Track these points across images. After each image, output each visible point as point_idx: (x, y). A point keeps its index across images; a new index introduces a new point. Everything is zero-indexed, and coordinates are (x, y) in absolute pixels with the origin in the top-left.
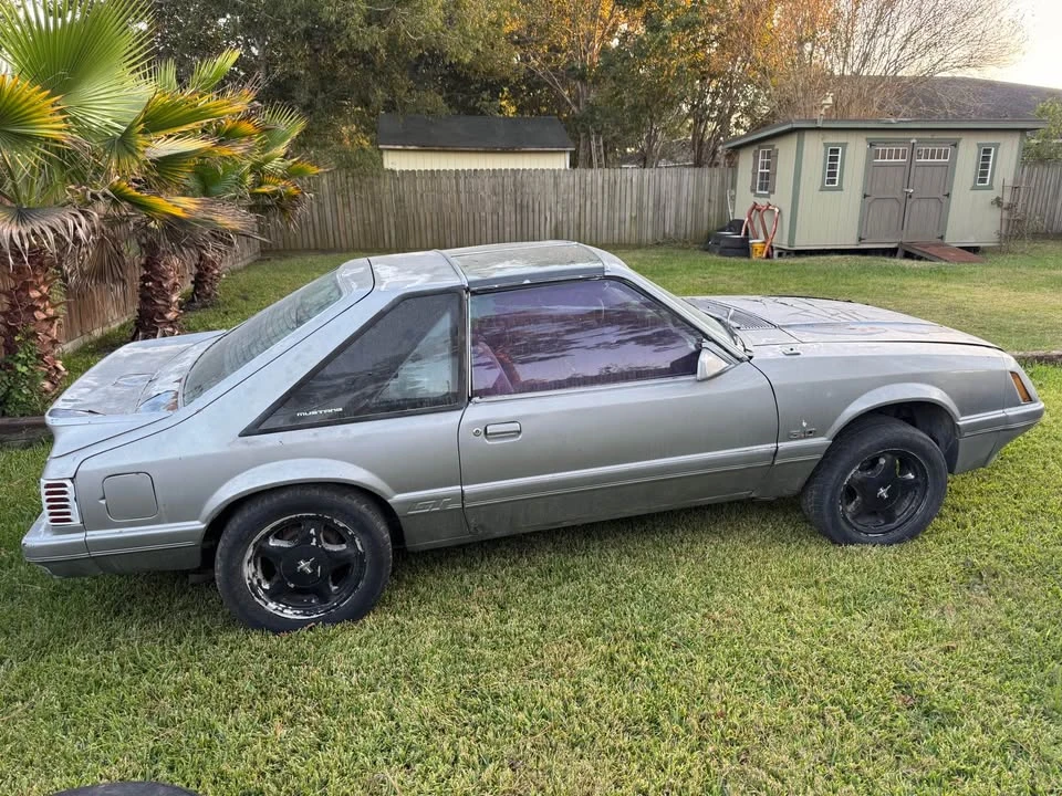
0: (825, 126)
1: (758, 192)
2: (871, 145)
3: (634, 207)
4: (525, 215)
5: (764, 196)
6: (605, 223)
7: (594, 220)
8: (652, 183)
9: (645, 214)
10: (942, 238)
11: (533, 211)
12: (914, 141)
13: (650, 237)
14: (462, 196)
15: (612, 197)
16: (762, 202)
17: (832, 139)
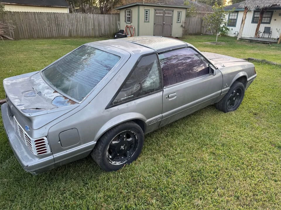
0: (145, 4)
1: (127, 22)
2: (155, 10)
3: (92, 25)
4: (59, 27)
5: (129, 23)
6: (84, 30)
7: (81, 29)
8: (97, 19)
9: (96, 28)
10: (171, 35)
11: (62, 26)
12: (164, 10)
13: (98, 34)
14: (37, 21)
15: (86, 22)
16: (129, 25)
17: (146, 8)
